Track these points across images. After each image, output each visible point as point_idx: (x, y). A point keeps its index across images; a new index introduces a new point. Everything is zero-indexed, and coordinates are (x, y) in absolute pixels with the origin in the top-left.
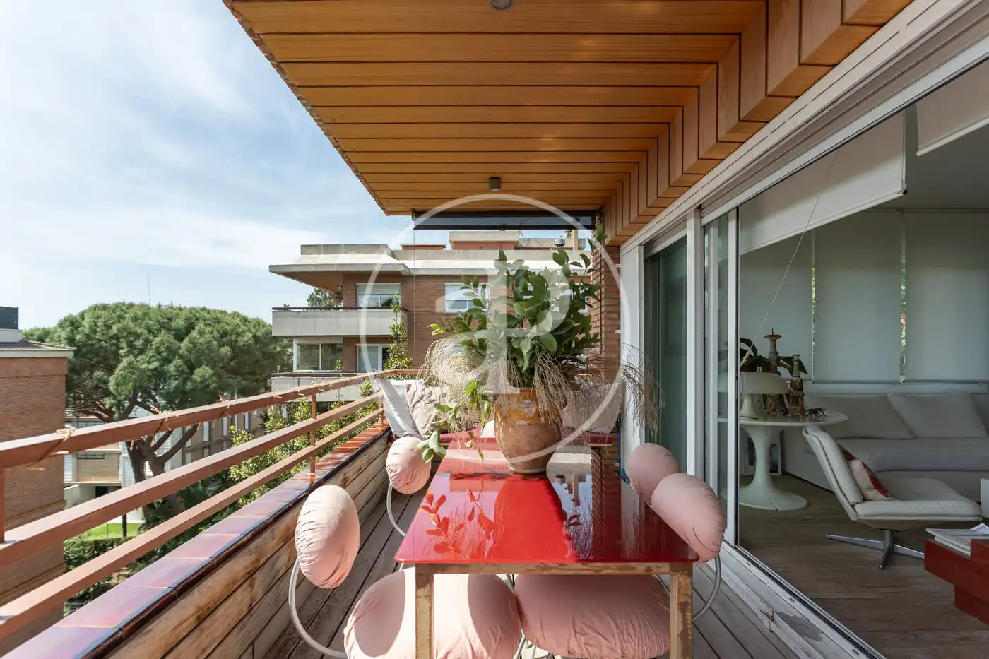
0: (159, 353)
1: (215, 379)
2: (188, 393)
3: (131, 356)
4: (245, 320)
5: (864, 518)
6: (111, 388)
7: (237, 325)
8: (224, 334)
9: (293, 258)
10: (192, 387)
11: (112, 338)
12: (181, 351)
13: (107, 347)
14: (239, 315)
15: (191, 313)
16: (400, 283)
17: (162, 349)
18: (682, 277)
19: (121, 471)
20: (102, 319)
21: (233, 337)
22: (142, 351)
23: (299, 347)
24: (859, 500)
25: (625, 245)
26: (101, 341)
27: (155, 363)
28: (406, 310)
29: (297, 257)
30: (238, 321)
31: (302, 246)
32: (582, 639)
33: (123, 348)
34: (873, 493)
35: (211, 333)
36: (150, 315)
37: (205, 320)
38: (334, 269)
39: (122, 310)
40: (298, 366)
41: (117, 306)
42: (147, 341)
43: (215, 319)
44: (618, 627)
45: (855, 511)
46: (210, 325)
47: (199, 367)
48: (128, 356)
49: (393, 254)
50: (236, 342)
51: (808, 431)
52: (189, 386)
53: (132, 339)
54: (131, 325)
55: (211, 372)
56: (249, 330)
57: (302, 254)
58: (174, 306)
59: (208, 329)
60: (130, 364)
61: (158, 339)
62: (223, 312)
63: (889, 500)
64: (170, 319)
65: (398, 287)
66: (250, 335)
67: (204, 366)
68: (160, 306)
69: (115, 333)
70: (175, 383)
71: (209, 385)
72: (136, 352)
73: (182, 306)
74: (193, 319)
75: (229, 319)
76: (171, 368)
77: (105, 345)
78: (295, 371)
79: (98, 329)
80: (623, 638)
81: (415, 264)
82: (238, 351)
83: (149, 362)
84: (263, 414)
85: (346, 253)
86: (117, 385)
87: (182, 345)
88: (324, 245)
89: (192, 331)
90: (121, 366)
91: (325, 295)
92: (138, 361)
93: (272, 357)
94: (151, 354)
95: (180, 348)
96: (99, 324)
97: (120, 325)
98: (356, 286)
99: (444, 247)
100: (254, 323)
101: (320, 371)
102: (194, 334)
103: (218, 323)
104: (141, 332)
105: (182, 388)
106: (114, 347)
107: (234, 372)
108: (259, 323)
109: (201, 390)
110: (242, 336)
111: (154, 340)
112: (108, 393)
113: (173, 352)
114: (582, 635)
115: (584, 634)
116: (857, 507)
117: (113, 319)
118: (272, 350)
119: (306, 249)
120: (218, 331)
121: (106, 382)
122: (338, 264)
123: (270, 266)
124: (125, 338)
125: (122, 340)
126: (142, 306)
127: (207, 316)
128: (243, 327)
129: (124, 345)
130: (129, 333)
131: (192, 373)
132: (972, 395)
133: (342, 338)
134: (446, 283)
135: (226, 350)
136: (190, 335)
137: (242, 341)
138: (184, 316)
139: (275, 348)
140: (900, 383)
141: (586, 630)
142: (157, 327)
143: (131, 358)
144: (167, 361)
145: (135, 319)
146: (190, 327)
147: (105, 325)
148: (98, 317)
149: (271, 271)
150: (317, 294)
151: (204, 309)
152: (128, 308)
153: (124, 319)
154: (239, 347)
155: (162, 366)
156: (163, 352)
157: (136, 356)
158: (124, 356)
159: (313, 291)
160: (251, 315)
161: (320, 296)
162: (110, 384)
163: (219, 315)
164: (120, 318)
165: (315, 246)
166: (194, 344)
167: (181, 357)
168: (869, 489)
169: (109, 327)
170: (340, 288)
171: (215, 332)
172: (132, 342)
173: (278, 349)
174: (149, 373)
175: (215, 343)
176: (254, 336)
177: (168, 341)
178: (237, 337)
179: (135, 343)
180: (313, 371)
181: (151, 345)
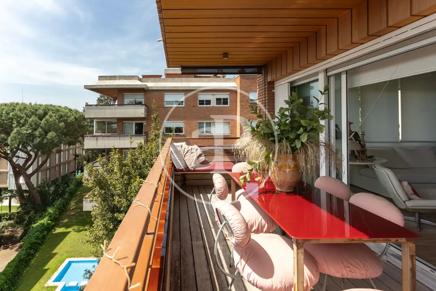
0: (31, 126)
1: (57, 137)
2: (44, 144)
3: (18, 127)
4: (70, 110)
5: (410, 208)
6: (9, 143)
7: (67, 113)
8: (61, 117)
9: (95, 82)
10: (47, 142)
11: (9, 119)
12: (41, 125)
13: (7, 123)
14: (67, 108)
15: (46, 107)
16: (143, 93)
17: (33, 124)
18: (307, 97)
19: (8, 181)
20: (5, 110)
21: (65, 118)
22: (23, 125)
23: (96, 123)
24: (408, 200)
25: (278, 82)
26: (4, 120)
27: (29, 130)
28: (146, 106)
29: (97, 82)
30: (67, 111)
31: (99, 76)
32: (348, 269)
33: (14, 124)
34: (414, 196)
35: (55, 116)
36: (27, 108)
37: (52, 110)
38: (114, 87)
39: (14, 106)
40: (96, 131)
41: (12, 104)
42: (26, 120)
43: (57, 110)
44: (362, 264)
45: (406, 204)
46: (55, 113)
47: (50, 132)
48: (17, 127)
49: (140, 80)
50: (67, 120)
51: (376, 166)
52: (45, 141)
53: (19, 119)
54: (19, 113)
55: (55, 134)
56: (73, 115)
57: (99, 80)
58: (37, 104)
59: (54, 115)
60: (18, 131)
61: (31, 119)
62: (60, 107)
63: (422, 199)
64: (36, 110)
65: (143, 95)
66: (73, 117)
67: (52, 132)
68: (30, 104)
69: (11, 116)
70: (38, 140)
71: (54, 140)
72: (21, 125)
73: (41, 104)
74: (47, 110)
75: (63, 110)
76: (37, 133)
77: (6, 122)
78: (95, 134)
79: (3, 115)
80: (366, 269)
81: (151, 84)
82: (68, 125)
83: (26, 130)
84: (74, 154)
85: (119, 80)
86: (12, 141)
87: (42, 122)
88: (109, 76)
89: (46, 116)
90: (14, 132)
91: (105, 98)
92: (21, 130)
93: (83, 127)
94: (28, 126)
95: (41, 123)
96: (3, 112)
97: (13, 113)
98: (123, 94)
99: (162, 76)
100: (74, 111)
101: (106, 134)
102: (47, 117)
103: (58, 112)
104: (23, 116)
105: (41, 142)
106: (10, 123)
107: (66, 135)
108: (77, 112)
109: (51, 143)
110: (69, 118)
111: (29, 120)
112: (7, 145)
113: (38, 126)
114: (347, 267)
115: (349, 267)
116: (407, 203)
117: (10, 110)
118: (83, 124)
119: (101, 78)
120: (58, 115)
121: (6, 140)
122: (116, 85)
123: (85, 86)
124: (15, 119)
125: (14, 120)
126: (23, 104)
127: (53, 109)
128: (70, 114)
129: (15, 122)
130: (18, 117)
131: (46, 135)
132: (433, 148)
133: (117, 119)
134: (164, 93)
135: (62, 124)
136: (46, 117)
137: (69, 120)
138: (42, 109)
139: (84, 123)
140: (399, 143)
141: (349, 266)
142: (30, 113)
143: (18, 128)
144: (35, 130)
145: (20, 110)
146: (45, 114)
147: (6, 113)
148: (3, 109)
149: (85, 88)
150: (101, 98)
151: (51, 105)
152: (16, 105)
153: (15, 110)
154: (68, 123)
155: (32, 132)
156: (33, 125)
157: (20, 127)
158: (15, 127)
159: (99, 97)
160: (73, 108)
161: (102, 98)
162: (8, 140)
163: (59, 108)
164: (13, 110)
165: (105, 76)
166: (48, 122)
167: (42, 128)
168: (412, 194)
169: (8, 114)
170: (116, 96)
171: (57, 116)
172: (19, 121)
173: (86, 124)
174: (26, 135)
175: (57, 121)
176: (75, 118)
177: (36, 120)
178: (67, 118)
179: (20, 121)
180: (103, 134)
181: (28, 122)
